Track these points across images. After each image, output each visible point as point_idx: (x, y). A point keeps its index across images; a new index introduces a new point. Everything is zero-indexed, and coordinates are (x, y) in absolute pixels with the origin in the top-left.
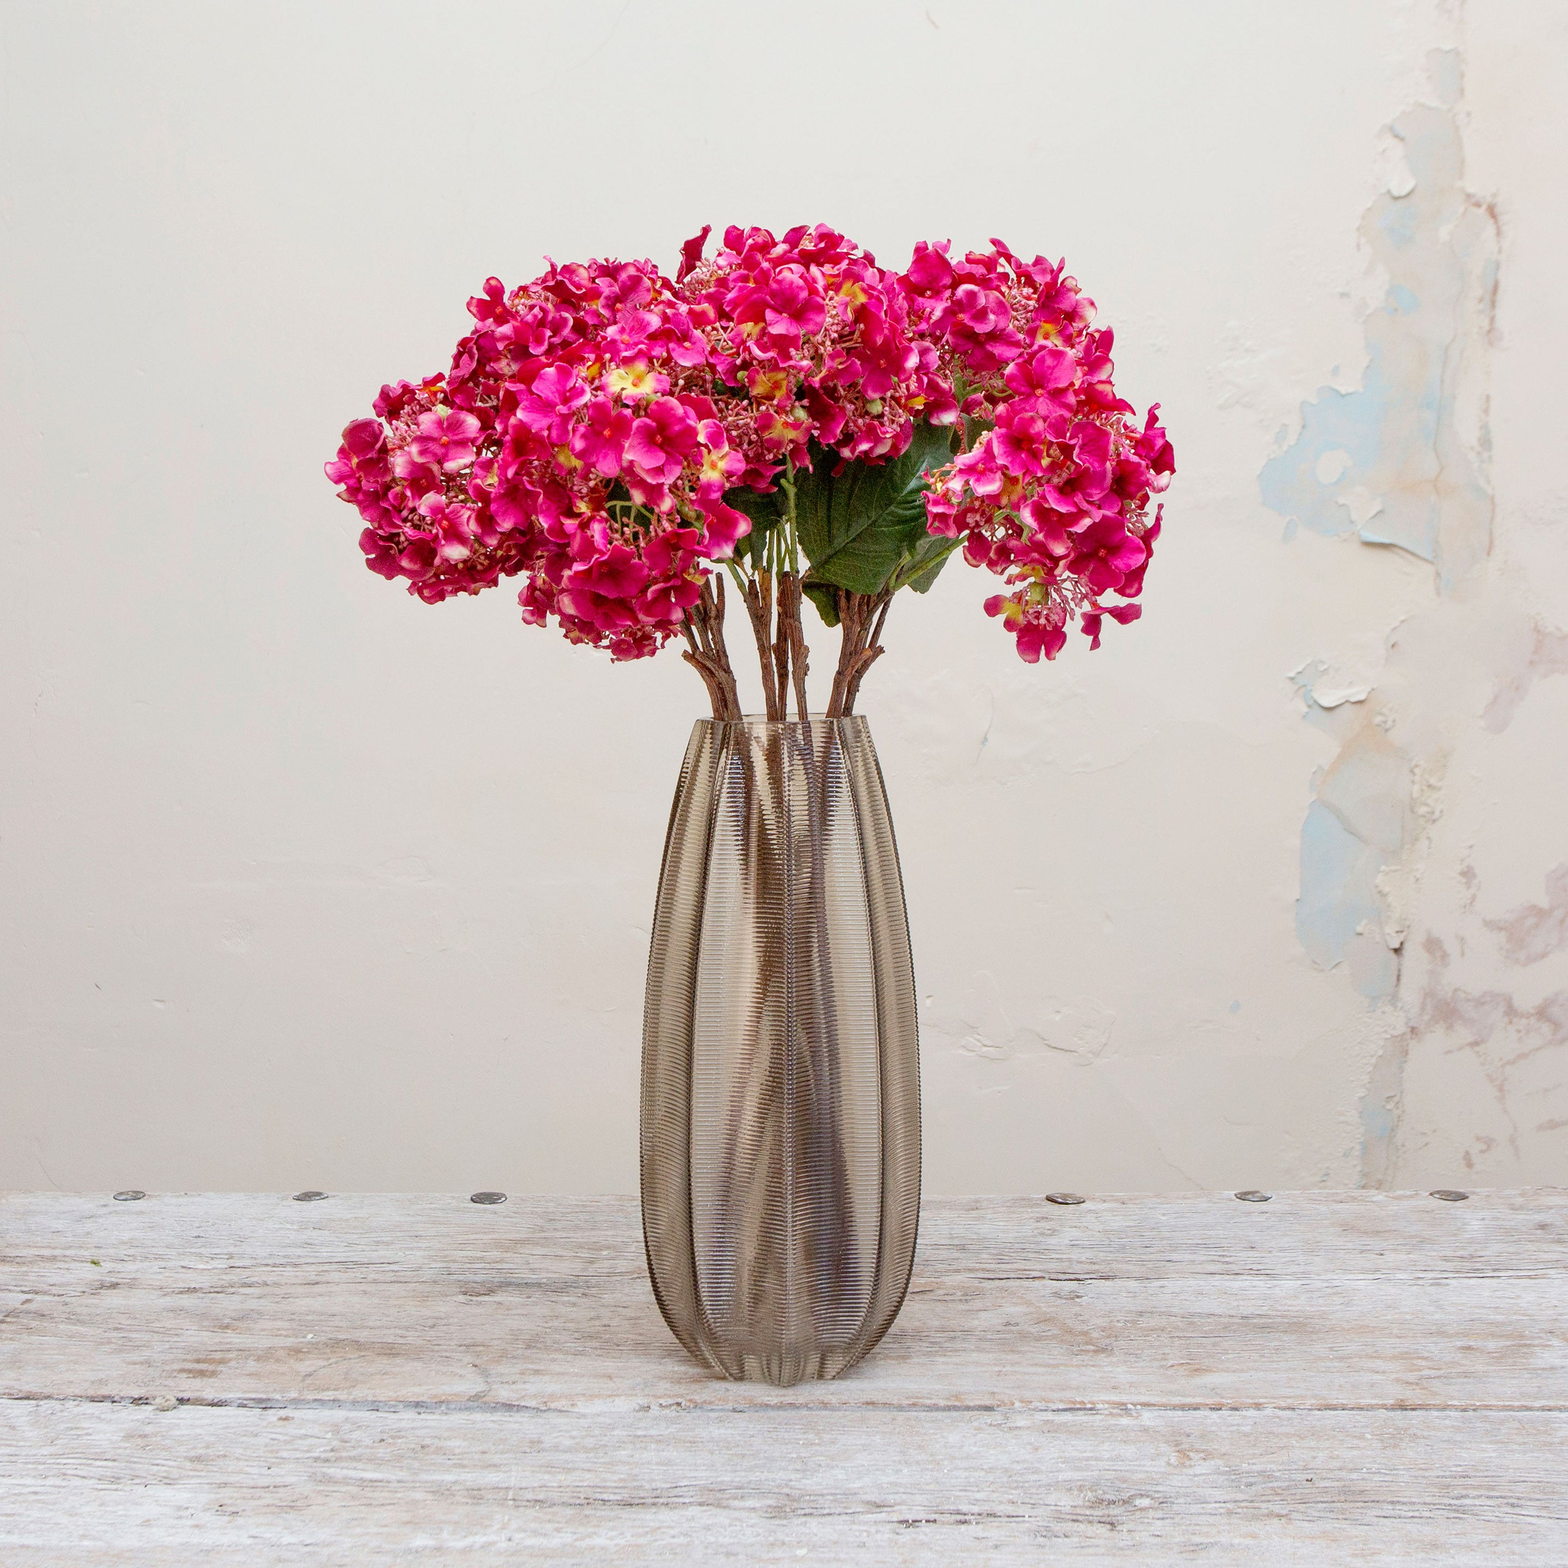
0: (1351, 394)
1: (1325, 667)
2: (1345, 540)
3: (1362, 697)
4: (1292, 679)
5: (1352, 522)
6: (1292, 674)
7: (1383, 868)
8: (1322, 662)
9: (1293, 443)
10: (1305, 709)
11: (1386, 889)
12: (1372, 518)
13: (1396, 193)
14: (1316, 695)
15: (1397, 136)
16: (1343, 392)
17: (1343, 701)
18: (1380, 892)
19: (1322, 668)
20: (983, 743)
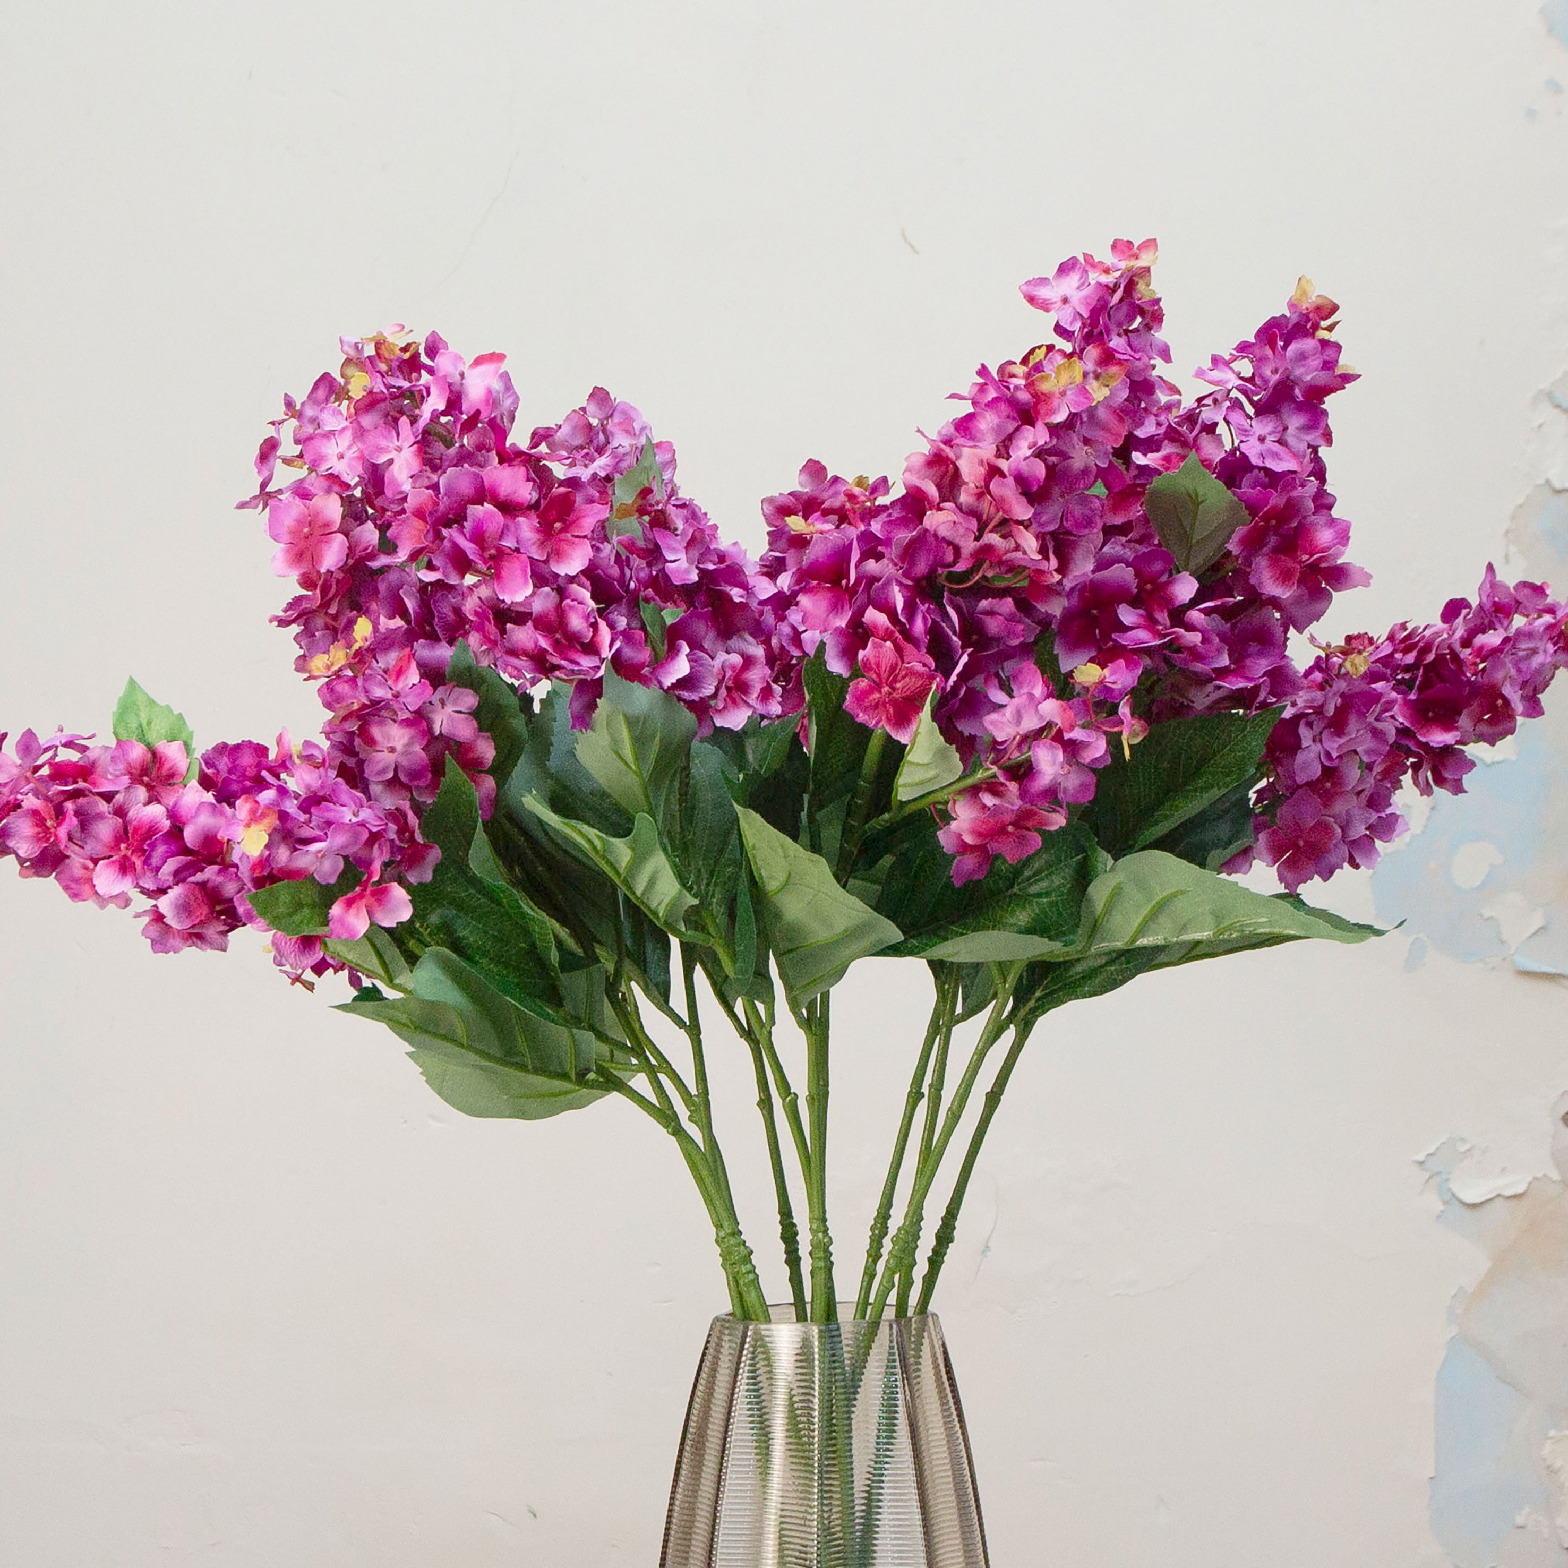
0: (1498, 763)
1: (1467, 1146)
2: (1493, 968)
3: (1520, 1189)
4: (1421, 1163)
5: (1502, 942)
6: (1421, 1157)
7: (1552, 1433)
8: (1463, 1140)
9: (1419, 831)
10: (1442, 1208)
11: (1558, 1463)
12: (1530, 937)
13: (1558, 486)
14: (1455, 1187)
15: (1557, 406)
16: (1489, 761)
17: (1494, 1194)
18: (1549, 1467)
19: (1463, 1148)
20: (983, 1252)
